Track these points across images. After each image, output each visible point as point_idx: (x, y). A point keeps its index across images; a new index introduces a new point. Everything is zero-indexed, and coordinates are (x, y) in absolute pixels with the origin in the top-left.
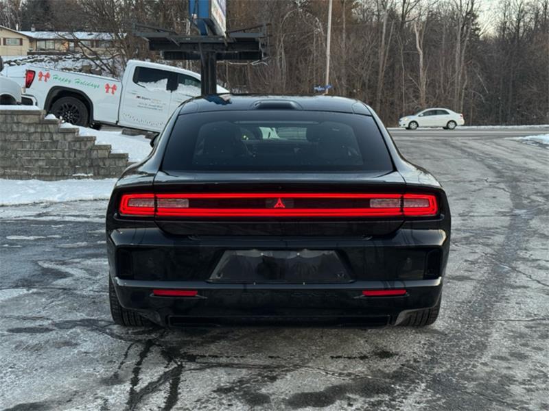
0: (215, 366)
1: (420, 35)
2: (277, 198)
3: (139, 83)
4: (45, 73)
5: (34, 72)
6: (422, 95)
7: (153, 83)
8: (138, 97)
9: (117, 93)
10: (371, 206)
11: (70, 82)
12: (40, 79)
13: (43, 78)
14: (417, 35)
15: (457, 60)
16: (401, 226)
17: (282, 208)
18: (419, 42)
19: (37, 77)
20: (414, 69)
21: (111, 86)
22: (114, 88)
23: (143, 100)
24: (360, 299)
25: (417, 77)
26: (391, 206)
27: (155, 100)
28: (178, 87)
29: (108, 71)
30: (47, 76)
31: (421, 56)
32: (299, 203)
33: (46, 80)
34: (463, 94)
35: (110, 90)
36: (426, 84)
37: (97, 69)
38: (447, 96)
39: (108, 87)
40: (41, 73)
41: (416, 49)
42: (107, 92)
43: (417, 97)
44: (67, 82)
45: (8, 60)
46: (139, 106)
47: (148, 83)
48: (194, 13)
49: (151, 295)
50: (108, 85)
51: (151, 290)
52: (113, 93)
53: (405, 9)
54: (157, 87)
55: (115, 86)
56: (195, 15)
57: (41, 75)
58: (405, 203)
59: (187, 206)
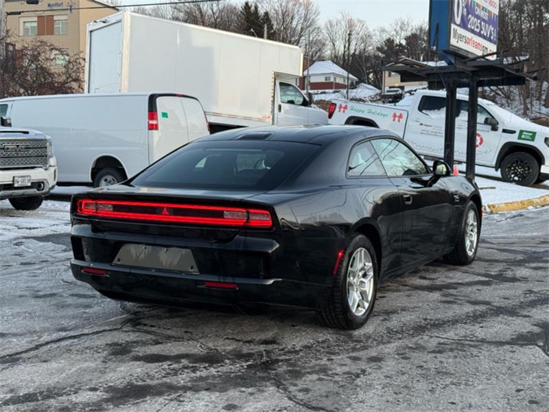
2: (163, 207)
3: (424, 111)
4: (343, 105)
5: (335, 105)
7: (436, 110)
8: (421, 124)
9: (403, 121)
10: (225, 217)
11: (363, 112)
12: (339, 111)
13: (342, 109)
16: (237, 233)
17: (166, 215)
19: (337, 109)
21: (398, 115)
22: (401, 116)
23: (425, 127)
24: (202, 289)
26: (235, 217)
27: (436, 127)
28: (460, 114)
29: (503, 95)
30: (346, 108)
32: (176, 212)
33: (344, 112)
35: (397, 119)
37: (491, 95)
39: (395, 116)
40: (341, 105)
42: (394, 120)
44: (361, 113)
45: (410, 89)
46: (421, 133)
47: (432, 111)
48: (434, 45)
50: (395, 114)
52: (399, 121)
54: (440, 114)
55: (401, 115)
56: (435, 48)
57: (341, 107)
58: (251, 216)
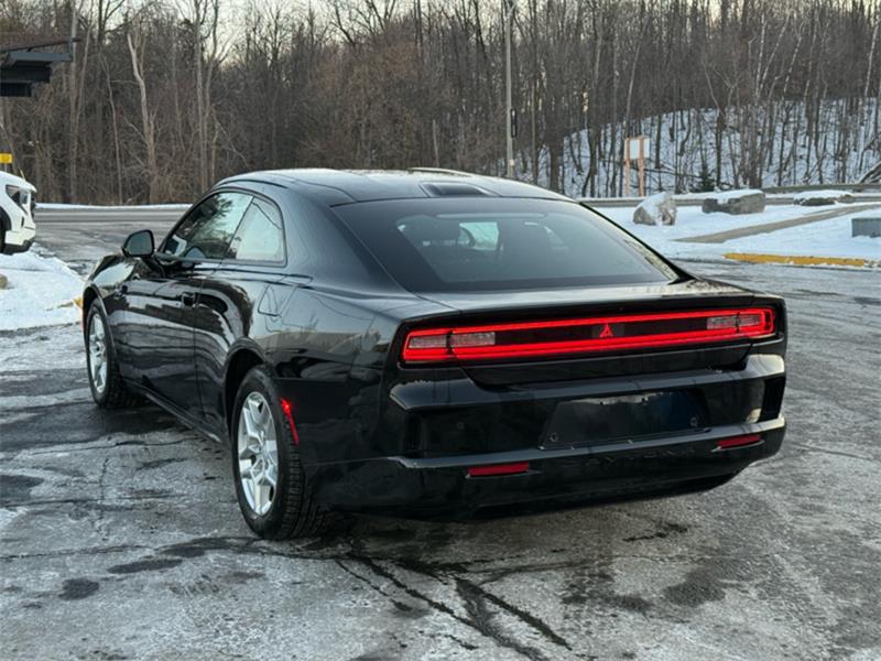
0: (514, 572)
1: (138, 56)
2: (603, 324)
6: (149, 153)
14: (134, 54)
15: (200, 98)
18: (138, 67)
20: (134, 110)
25: (140, 124)
31: (143, 90)
32: (631, 330)
34: (213, 153)
36: (155, 136)
38: (191, 156)
41: (134, 78)
43: (144, 156)
49: (468, 476)
51: (467, 468)
53: (104, 12)
59: (492, 342)
